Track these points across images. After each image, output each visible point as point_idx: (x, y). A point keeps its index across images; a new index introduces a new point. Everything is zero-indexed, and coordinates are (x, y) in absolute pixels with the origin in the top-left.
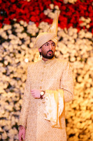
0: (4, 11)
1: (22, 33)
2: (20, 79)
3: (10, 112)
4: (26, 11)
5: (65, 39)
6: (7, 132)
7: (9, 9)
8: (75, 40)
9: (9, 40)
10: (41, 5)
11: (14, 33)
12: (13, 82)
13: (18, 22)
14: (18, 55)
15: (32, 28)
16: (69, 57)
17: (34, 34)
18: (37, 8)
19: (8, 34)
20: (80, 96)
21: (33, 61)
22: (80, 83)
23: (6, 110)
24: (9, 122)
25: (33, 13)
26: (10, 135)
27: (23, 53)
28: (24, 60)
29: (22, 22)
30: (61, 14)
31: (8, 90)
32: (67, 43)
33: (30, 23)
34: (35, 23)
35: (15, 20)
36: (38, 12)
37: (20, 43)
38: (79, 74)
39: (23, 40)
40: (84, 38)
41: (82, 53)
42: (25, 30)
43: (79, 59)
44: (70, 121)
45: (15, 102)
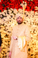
0: (4, 4)
1: (11, 13)
2: (11, 32)
3: (7, 45)
4: (13, 4)
6: (6, 53)
7: (6, 3)
8: (33, 16)
9: (6, 16)
10: (19, 1)
11: (8, 13)
12: (8, 34)
13: (10, 9)
14: (10, 22)
15: (15, 11)
16: (31, 23)
18: (17, 3)
19: (5, 14)
20: (35, 39)
21: (16, 25)
22: (35, 33)
23: (5, 45)
24: (6, 50)
25: (16, 5)
27: (12, 21)
28: (12, 24)
30: (27, 5)
31: (6, 37)
32: (30, 17)
33: (15, 9)
34: (17, 9)
35: (8, 8)
37: (11, 17)
38: (35, 30)
39: (12, 16)
40: (37, 15)
41: (36, 21)
42: (13, 12)
43: (35, 23)
44: (31, 49)
45: (9, 42)
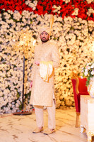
1: (9, 19)
2: (10, 54)
3: (4, 78)
5: (42, 23)
6: (3, 91)
11: (4, 20)
12: (4, 57)
13: (6, 11)
14: (7, 36)
15: (17, 15)
17: (18, 20)
21: (19, 40)
23: (1, 76)
24: (3, 85)
25: (17, 4)
26: (4, 93)
27: (11, 34)
28: (12, 40)
29: (9, 11)
30: (38, 4)
31: (1, 62)
33: (15, 11)
34: (19, 11)
35: (4, 9)
36: (20, 3)
37: (9, 27)
39: (10, 25)
40: (57, 21)
41: (55, 33)
42: (12, 16)
45: (7, 71)
